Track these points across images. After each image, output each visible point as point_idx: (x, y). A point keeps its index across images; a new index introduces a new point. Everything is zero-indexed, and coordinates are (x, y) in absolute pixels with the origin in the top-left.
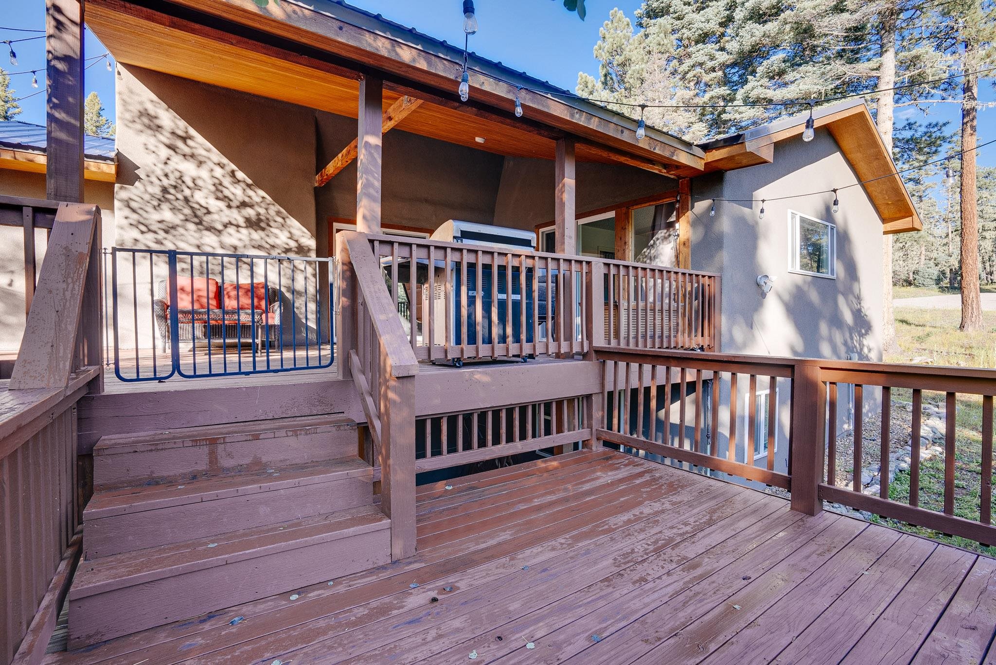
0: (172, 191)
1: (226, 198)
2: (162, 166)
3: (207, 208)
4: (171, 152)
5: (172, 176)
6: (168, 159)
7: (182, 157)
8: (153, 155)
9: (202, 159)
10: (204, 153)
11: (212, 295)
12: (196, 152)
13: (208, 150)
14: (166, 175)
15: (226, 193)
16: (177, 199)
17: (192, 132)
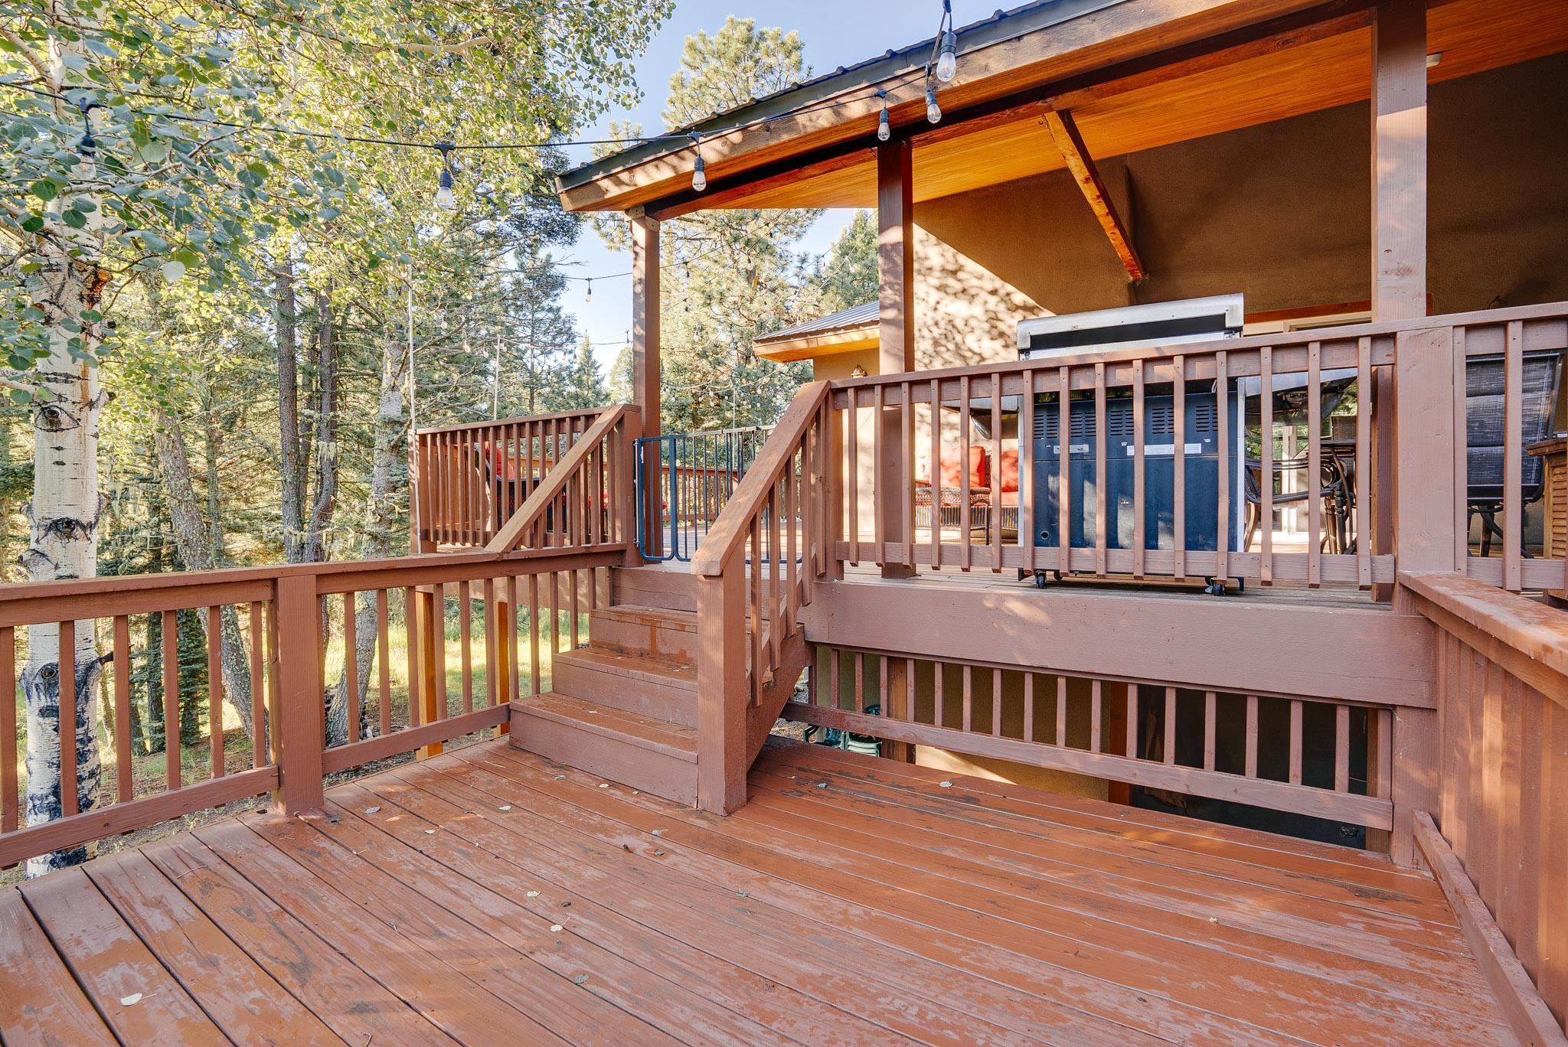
0: (943, 342)
1: (1002, 334)
2: (931, 314)
3: (980, 355)
4: (941, 295)
5: (942, 324)
6: (938, 303)
7: (952, 297)
8: (923, 303)
9: (973, 291)
10: (975, 282)
11: (973, 468)
12: (966, 285)
13: (980, 278)
14: (936, 324)
15: (1002, 326)
16: (948, 350)
17: (963, 259)
